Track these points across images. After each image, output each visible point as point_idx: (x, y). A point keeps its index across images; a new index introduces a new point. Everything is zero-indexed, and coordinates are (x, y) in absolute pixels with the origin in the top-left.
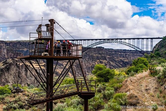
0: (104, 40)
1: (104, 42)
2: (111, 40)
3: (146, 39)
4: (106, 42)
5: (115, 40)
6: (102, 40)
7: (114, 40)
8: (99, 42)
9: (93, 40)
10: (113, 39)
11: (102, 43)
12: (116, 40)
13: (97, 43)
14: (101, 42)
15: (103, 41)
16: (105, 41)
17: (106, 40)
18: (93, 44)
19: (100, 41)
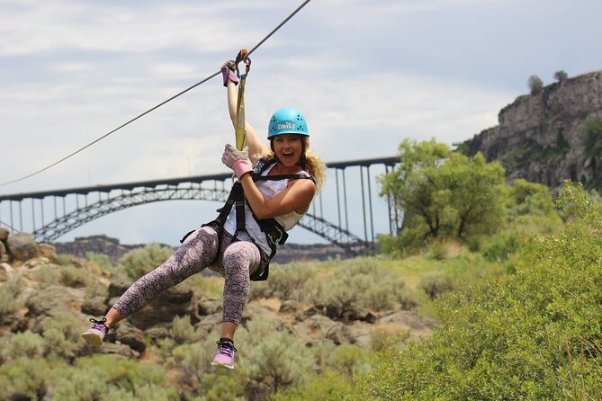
0: (127, 192)
1: (127, 201)
2: (164, 187)
3: (358, 167)
4: (138, 199)
5: (187, 185)
6: (115, 193)
7: (181, 185)
8: (101, 203)
9: (62, 193)
10: (175, 182)
11: (114, 210)
12: (196, 185)
13: (88, 209)
14: (110, 201)
15: (124, 196)
16: (132, 195)
17: (136, 190)
18: (67, 217)
19: (104, 196)
